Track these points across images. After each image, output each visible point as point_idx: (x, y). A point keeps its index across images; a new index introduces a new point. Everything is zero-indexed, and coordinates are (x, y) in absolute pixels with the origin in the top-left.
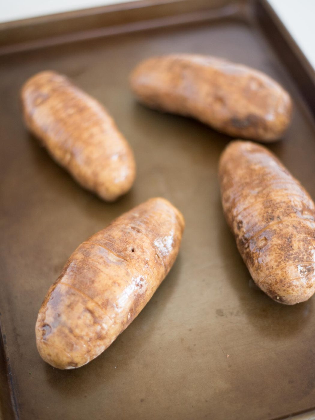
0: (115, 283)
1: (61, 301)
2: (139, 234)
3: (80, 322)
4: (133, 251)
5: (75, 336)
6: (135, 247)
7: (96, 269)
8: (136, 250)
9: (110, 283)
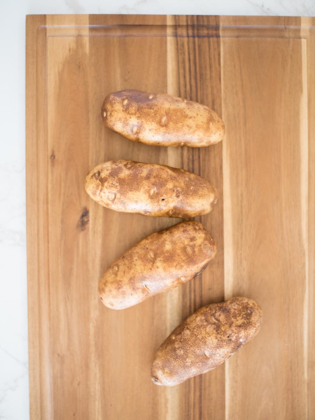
0: (136, 202)
1: (114, 177)
2: (176, 198)
3: (107, 194)
4: (163, 200)
5: (99, 193)
6: (166, 200)
7: (139, 188)
8: (164, 201)
9: (135, 199)
